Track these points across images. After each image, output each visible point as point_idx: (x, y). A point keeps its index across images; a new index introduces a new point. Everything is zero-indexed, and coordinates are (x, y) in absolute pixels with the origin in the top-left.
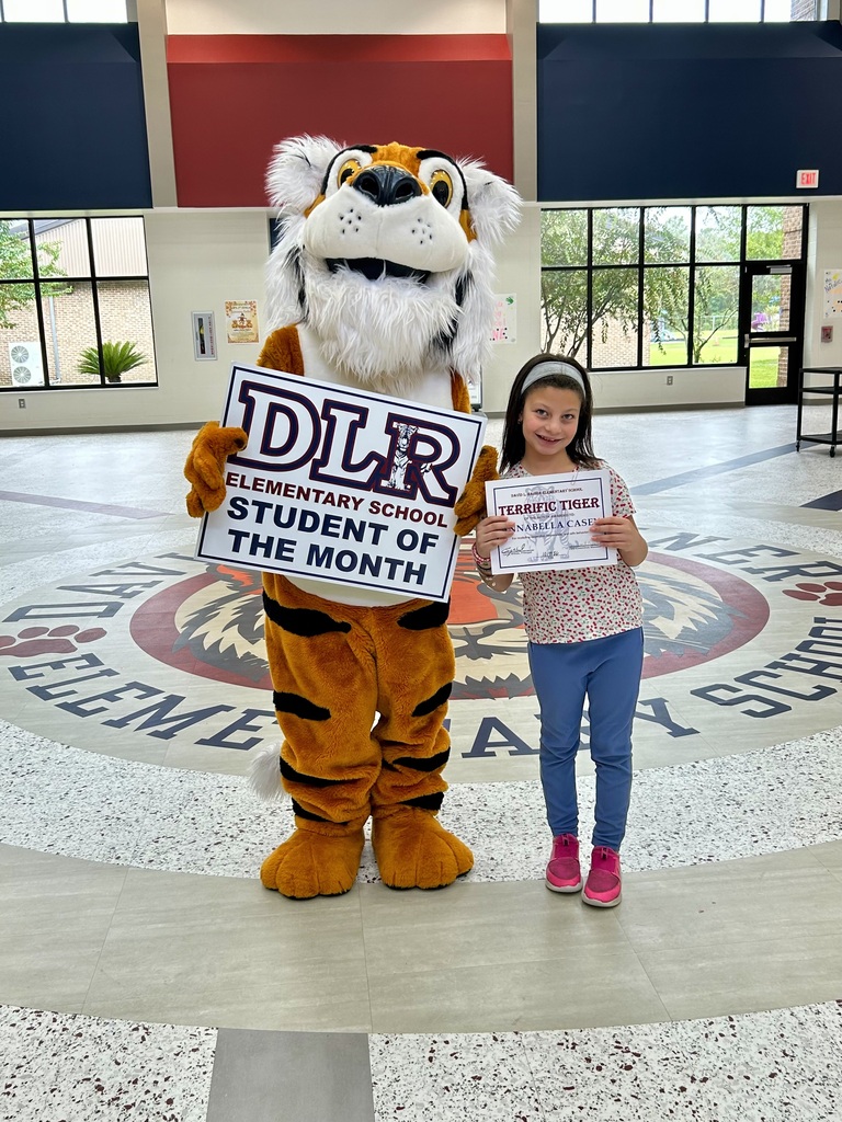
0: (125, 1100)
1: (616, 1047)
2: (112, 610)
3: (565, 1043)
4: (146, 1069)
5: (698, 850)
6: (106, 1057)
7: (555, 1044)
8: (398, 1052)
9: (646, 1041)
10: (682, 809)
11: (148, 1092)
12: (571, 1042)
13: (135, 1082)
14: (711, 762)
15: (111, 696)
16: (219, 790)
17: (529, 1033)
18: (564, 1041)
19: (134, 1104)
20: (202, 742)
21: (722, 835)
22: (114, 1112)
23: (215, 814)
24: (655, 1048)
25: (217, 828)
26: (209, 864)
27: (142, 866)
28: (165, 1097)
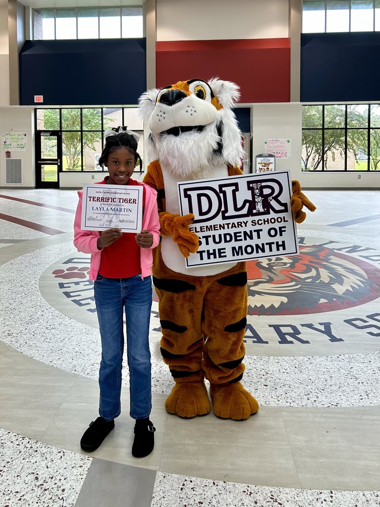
0: (46, 486)
1: (271, 498)
3: (247, 492)
4: (58, 472)
5: (332, 399)
6: (43, 464)
7: (242, 491)
8: (168, 483)
9: (286, 497)
10: (328, 378)
11: (56, 484)
12: (249, 491)
13: (52, 478)
14: (347, 356)
17: (230, 483)
18: (246, 490)
19: (48, 489)
21: (345, 393)
22: (39, 491)
24: (290, 502)
27: (84, 376)
28: (62, 488)
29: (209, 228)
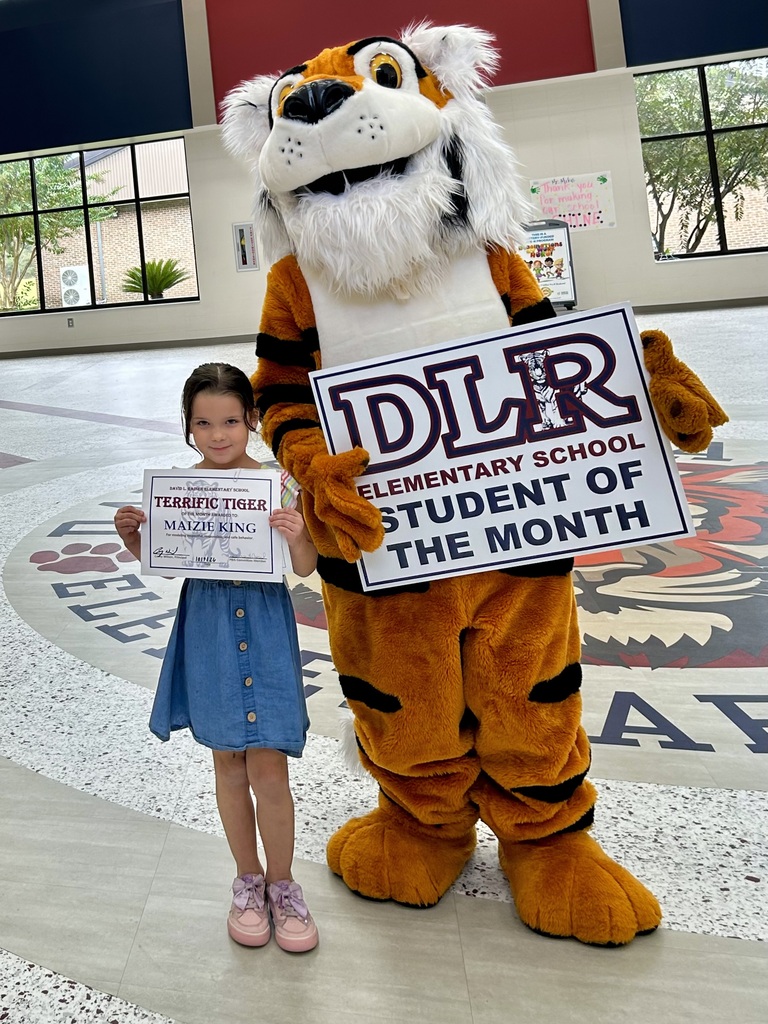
29: (413, 484)
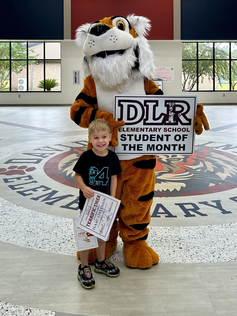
2: (39, 161)
14: (236, 223)
15: (34, 190)
16: (66, 224)
20: (62, 207)
23: (64, 232)
25: (64, 237)
26: (59, 250)
27: (37, 249)
